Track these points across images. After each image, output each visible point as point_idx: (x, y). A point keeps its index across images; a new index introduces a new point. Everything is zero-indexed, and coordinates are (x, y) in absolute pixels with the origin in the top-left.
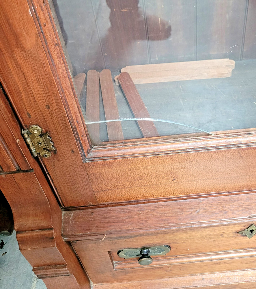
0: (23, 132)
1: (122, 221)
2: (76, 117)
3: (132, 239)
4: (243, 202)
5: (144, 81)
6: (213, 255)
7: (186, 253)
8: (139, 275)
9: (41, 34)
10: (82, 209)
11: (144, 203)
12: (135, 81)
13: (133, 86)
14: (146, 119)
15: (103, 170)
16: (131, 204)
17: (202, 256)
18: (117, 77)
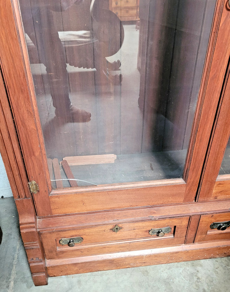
0: (29, 183)
1: (62, 222)
2: (48, 178)
3: (66, 232)
4: (112, 215)
5: (73, 164)
6: (102, 243)
7: (90, 242)
8: (68, 254)
9: (41, 152)
10: (46, 218)
11: (72, 215)
12: (69, 164)
13: (69, 166)
14: (73, 179)
15: (56, 199)
16: (66, 216)
17: (97, 244)
18: (61, 162)
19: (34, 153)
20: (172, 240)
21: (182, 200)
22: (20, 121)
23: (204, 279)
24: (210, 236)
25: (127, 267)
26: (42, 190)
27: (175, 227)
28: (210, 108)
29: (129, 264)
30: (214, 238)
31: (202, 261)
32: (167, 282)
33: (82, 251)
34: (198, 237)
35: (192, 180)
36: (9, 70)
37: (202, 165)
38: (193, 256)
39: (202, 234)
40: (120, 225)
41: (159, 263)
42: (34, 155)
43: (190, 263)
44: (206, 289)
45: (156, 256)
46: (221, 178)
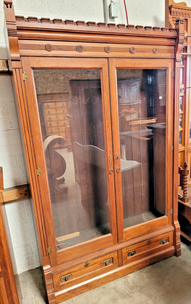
0: (48, 248)
4: (84, 258)
6: (81, 276)
7: (76, 276)
8: (65, 286)
10: (54, 266)
15: (59, 255)
16: (63, 263)
17: (79, 277)
19: (50, 233)
20: (113, 265)
21: (112, 243)
22: (46, 221)
23: (131, 282)
24: (129, 259)
25: (95, 287)
26: (53, 251)
27: (112, 258)
28: (113, 203)
29: (95, 285)
30: (131, 261)
31: (129, 275)
32: (115, 288)
33: (72, 282)
34: (124, 261)
35: (114, 233)
36: (44, 203)
37: (116, 225)
38: (124, 273)
39: (125, 260)
40: (88, 262)
41: (110, 281)
42: (51, 234)
43: (123, 277)
44: (132, 285)
45: (107, 277)
46: (125, 230)
